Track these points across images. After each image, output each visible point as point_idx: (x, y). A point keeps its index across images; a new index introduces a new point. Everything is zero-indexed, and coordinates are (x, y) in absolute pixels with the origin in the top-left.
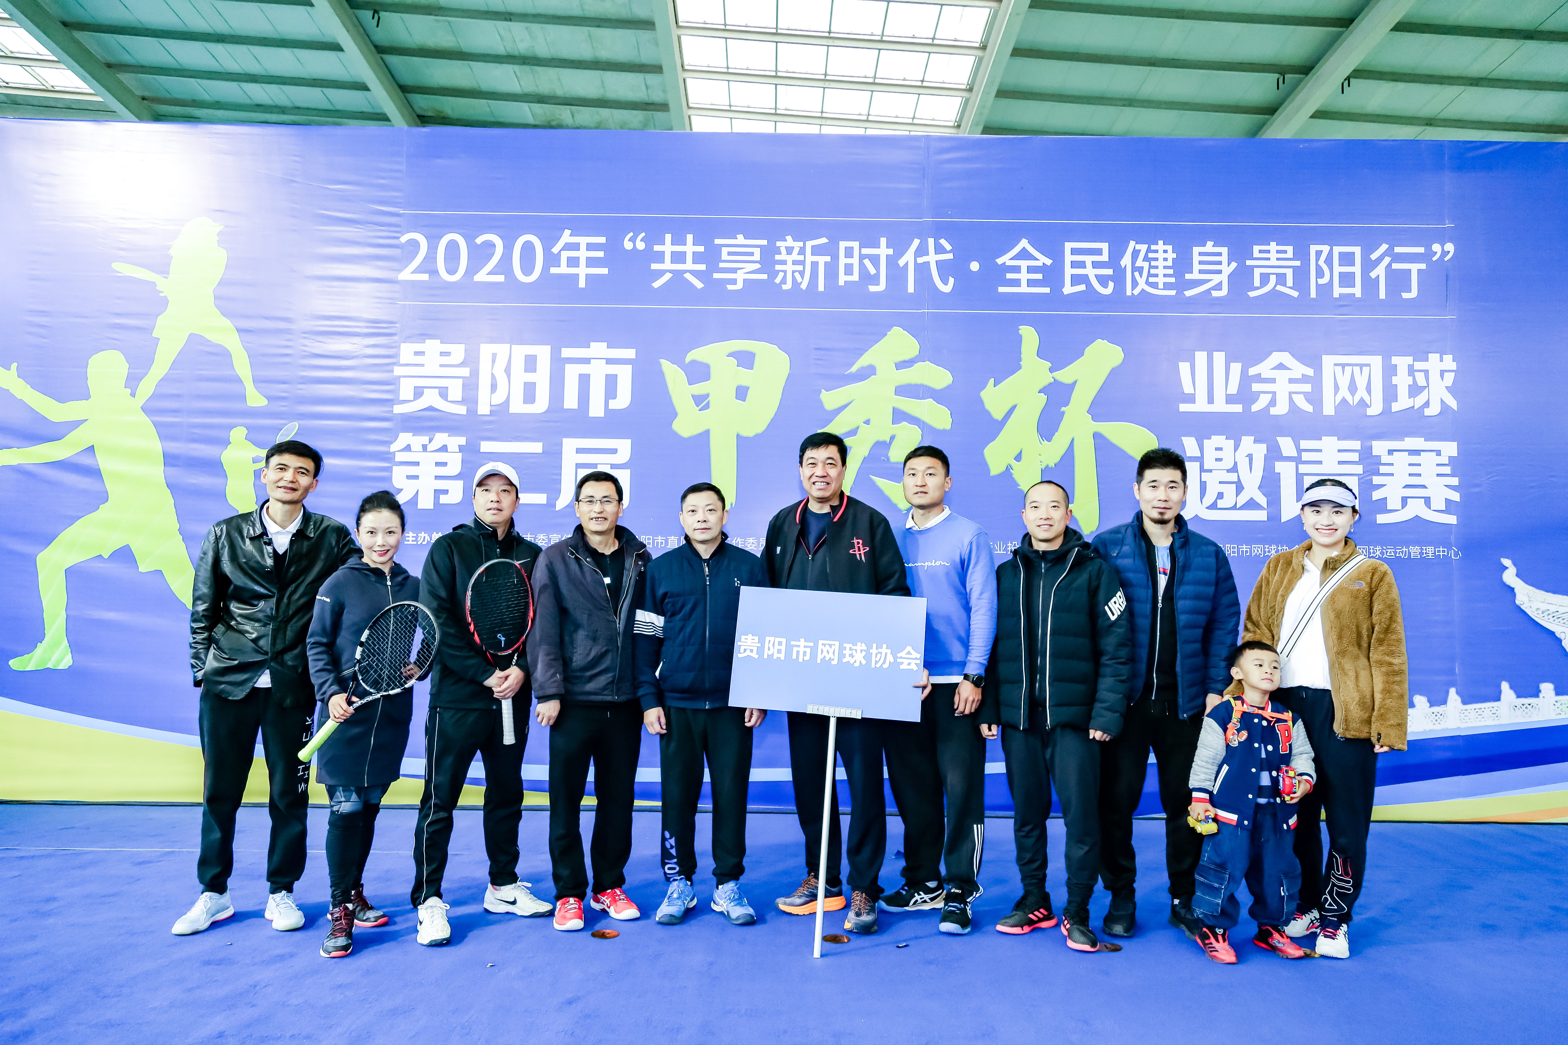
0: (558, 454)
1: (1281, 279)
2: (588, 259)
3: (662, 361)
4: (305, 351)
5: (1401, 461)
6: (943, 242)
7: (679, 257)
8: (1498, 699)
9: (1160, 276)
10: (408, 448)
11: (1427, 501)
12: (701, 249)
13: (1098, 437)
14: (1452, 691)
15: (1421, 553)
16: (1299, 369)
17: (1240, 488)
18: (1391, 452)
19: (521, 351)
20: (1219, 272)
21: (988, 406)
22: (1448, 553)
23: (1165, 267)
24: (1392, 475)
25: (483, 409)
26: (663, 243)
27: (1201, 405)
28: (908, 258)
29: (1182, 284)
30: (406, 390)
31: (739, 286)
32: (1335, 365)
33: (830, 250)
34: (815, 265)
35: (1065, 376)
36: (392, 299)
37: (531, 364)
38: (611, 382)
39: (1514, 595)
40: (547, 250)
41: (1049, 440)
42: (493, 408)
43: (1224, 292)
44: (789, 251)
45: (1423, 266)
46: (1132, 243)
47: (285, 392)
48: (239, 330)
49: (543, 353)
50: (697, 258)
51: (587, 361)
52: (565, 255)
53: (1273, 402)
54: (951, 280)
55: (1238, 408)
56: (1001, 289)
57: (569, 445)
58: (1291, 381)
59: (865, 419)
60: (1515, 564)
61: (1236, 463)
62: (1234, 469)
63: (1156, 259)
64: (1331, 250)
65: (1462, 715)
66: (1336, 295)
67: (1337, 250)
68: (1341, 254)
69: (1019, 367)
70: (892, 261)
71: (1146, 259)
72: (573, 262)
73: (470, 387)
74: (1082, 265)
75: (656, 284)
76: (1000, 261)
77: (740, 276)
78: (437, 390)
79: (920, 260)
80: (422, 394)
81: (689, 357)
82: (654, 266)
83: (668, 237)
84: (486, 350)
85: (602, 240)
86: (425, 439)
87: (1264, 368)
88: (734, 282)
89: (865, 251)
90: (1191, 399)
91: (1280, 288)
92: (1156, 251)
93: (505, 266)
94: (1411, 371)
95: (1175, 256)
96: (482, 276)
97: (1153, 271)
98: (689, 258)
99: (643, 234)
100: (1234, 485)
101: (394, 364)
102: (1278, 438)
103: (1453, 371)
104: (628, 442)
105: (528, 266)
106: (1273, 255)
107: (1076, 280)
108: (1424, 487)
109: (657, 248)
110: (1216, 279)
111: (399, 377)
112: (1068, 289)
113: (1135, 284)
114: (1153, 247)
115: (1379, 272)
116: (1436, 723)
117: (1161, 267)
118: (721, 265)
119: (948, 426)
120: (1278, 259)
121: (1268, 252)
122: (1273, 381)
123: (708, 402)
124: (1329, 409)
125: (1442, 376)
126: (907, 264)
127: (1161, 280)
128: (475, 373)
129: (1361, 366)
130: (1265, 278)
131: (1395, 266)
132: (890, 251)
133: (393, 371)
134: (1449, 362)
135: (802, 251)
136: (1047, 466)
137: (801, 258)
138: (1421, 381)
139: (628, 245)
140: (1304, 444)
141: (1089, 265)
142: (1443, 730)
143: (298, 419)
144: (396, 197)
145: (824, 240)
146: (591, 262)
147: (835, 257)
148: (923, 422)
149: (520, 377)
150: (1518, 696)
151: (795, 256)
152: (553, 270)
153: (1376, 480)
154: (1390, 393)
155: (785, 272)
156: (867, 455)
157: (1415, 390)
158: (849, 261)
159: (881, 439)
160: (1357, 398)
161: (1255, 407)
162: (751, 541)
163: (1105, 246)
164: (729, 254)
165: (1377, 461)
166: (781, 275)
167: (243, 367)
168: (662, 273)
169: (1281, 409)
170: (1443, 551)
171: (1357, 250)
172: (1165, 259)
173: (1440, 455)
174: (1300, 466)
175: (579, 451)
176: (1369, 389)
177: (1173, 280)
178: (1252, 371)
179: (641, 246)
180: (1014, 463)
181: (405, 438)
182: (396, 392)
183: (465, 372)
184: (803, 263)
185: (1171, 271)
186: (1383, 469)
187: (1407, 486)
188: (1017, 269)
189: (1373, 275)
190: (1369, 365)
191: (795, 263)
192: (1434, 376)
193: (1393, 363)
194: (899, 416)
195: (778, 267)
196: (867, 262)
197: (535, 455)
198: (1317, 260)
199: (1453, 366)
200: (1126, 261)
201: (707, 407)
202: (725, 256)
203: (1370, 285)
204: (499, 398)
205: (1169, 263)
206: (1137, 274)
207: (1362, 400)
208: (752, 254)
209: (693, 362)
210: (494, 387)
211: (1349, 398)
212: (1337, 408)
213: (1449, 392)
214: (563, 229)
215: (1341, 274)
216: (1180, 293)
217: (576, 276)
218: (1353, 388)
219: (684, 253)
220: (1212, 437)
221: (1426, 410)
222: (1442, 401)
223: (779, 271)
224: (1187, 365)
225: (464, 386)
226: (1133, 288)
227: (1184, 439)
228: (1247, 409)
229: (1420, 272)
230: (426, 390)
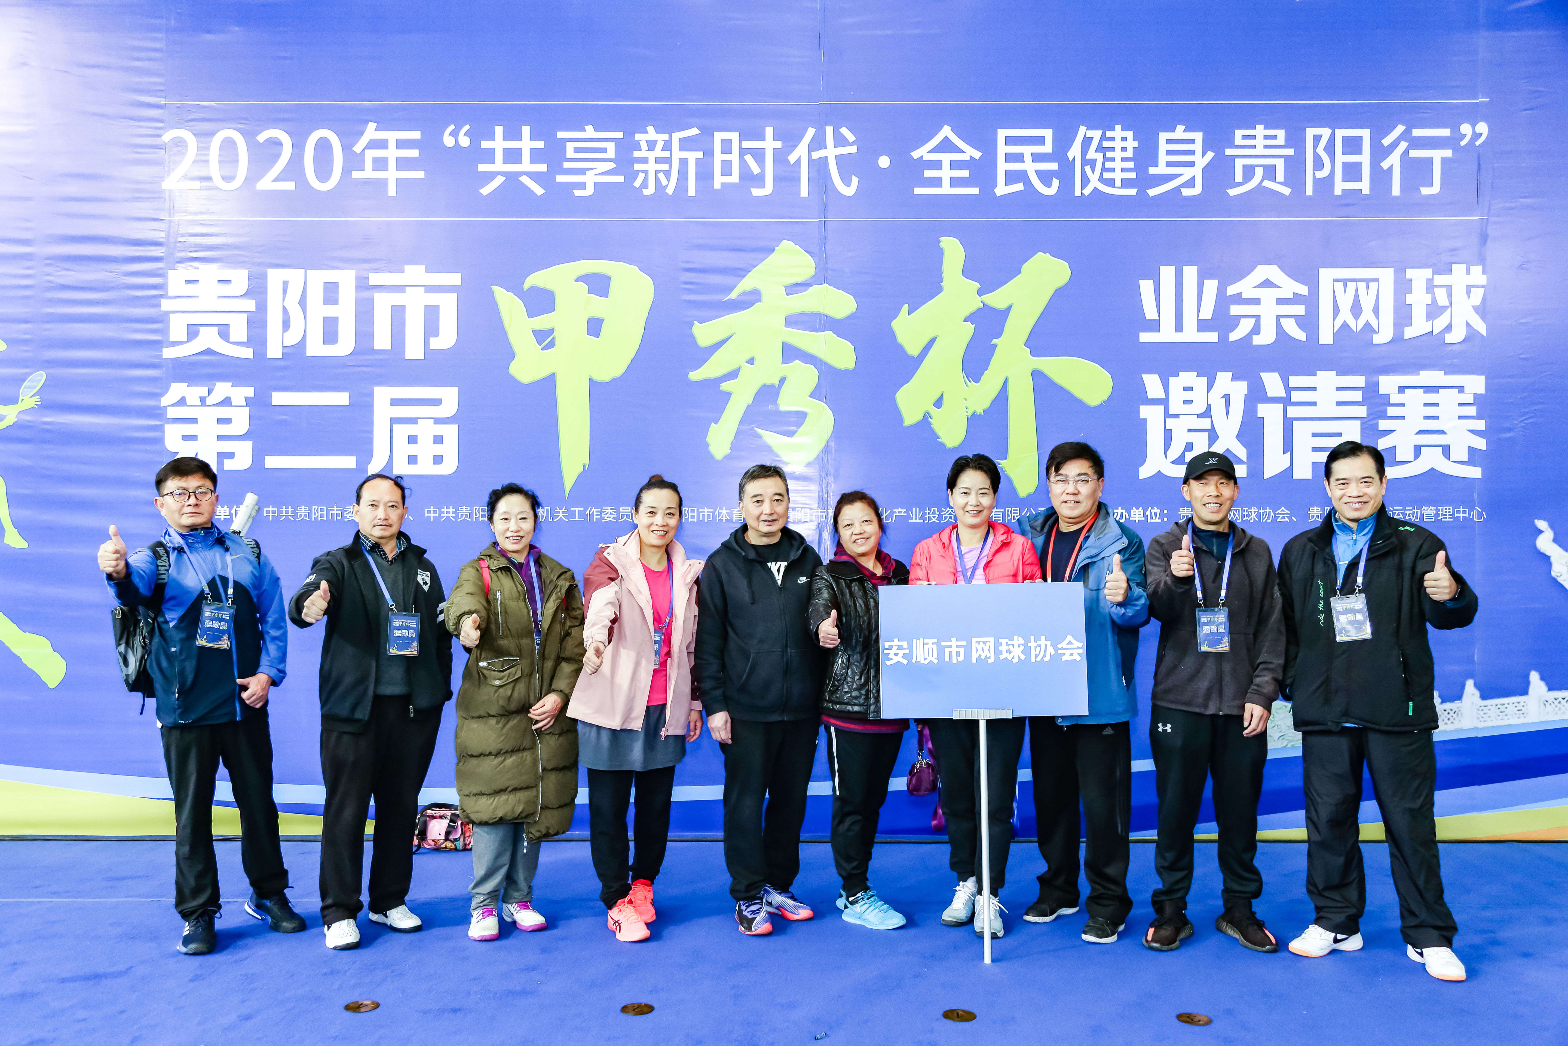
0: (368, 407)
1: (1269, 173)
2: (398, 159)
3: (496, 289)
4: (50, 282)
5: (1415, 400)
6: (844, 131)
7: (513, 156)
8: (1524, 691)
9: (1118, 170)
10: (182, 402)
11: (1446, 450)
12: (540, 144)
13: (1037, 375)
14: (1470, 684)
15: (1436, 515)
16: (1290, 287)
18: (1402, 389)
19: (318, 278)
20: (1192, 164)
21: (901, 339)
22: (1469, 515)
23: (1123, 159)
24: (1403, 418)
25: (274, 351)
26: (492, 137)
27: (1166, 334)
28: (801, 152)
29: (1144, 181)
30: (177, 329)
31: (589, 191)
32: (1335, 280)
33: (703, 143)
34: (684, 163)
35: (997, 299)
37: (331, 293)
38: (432, 315)
39: (1550, 565)
40: (347, 148)
41: (977, 381)
42: (286, 350)
43: (1197, 190)
44: (651, 145)
45: (1448, 153)
47: (27, 333)
49: (346, 279)
50: (536, 156)
51: (401, 289)
53: (1256, 330)
54: (855, 180)
55: (1212, 337)
56: (918, 191)
57: (382, 395)
58: (1280, 301)
59: (748, 357)
60: (1552, 526)
61: (1209, 406)
62: (1207, 413)
63: (1113, 149)
64: (1333, 133)
65: (1480, 712)
66: (1338, 191)
67: (1340, 133)
68: (1345, 140)
69: (940, 290)
70: (780, 157)
71: (1100, 149)
72: (380, 164)
73: (257, 323)
74: (1019, 158)
75: (486, 191)
76: (916, 154)
77: (590, 179)
78: (216, 329)
79: (816, 155)
80: (197, 334)
81: (528, 283)
82: (482, 168)
83: (499, 130)
84: (275, 277)
85: (416, 135)
86: (203, 391)
87: (1245, 287)
88: (582, 186)
89: (746, 144)
90: (1154, 326)
91: (1267, 184)
92: (1113, 139)
93: (294, 170)
94: (1430, 287)
95: (1135, 144)
96: (267, 183)
97: (1108, 165)
98: (526, 156)
99: (467, 127)
100: (1207, 434)
101: (162, 296)
102: (1262, 375)
103: (1483, 286)
104: (454, 391)
105: (323, 170)
106: (1260, 142)
107: (1012, 177)
108: (1442, 432)
109: (485, 144)
110: (1187, 173)
111: (167, 313)
112: (1002, 189)
113: (1085, 181)
114: (1109, 134)
115: (1393, 161)
116: (1449, 722)
117: (1118, 159)
118: (567, 165)
119: (851, 366)
120: (1266, 147)
121: (1254, 137)
122: (1257, 302)
123: (553, 339)
124: (1326, 337)
125: (1468, 293)
126: (799, 160)
127: (1118, 176)
128: (262, 307)
129: (1368, 281)
130: (1249, 172)
131: (1413, 153)
133: (159, 305)
134: (1477, 275)
135: (667, 146)
136: (974, 414)
137: (666, 154)
138: (1442, 298)
139: (449, 141)
140: (1295, 381)
141: (1028, 157)
142: (1456, 730)
144: (158, 85)
145: (695, 131)
146: (403, 164)
147: (709, 153)
148: (821, 360)
149: (318, 310)
150: (1551, 689)
151: (659, 152)
152: (356, 175)
153: (1383, 425)
154: (1403, 315)
155: (646, 172)
156: (750, 402)
157: (1434, 310)
158: (726, 157)
159: (769, 382)
160: (1361, 322)
161: (1234, 336)
162: (609, 511)
163: (1048, 134)
164: (576, 150)
165: (1385, 400)
166: (641, 176)
168: (492, 175)
169: (1266, 337)
170: (1464, 512)
171: (1365, 134)
172: (1124, 149)
173: (1463, 392)
174: (1289, 408)
175: (394, 402)
176: (1376, 311)
177: (1133, 175)
178: (1231, 290)
180: (933, 411)
181: (178, 390)
182: (165, 331)
183: (250, 305)
185: (1131, 165)
186: (1391, 411)
187: (1421, 432)
188: (938, 165)
189: (1385, 165)
190: (1377, 280)
191: (658, 160)
192: (1459, 292)
193: (1407, 277)
194: (790, 353)
195: (637, 167)
196: (749, 158)
197: (340, 408)
198: (1315, 146)
199: (1483, 280)
200: (1075, 152)
201: (551, 345)
202: (570, 154)
203: (1381, 177)
204: (293, 338)
205: (1129, 154)
206: (1088, 169)
207: (1368, 325)
208: (604, 150)
209: (534, 288)
210: (286, 324)
211: (1352, 322)
212: (1335, 335)
213: (1477, 313)
214: (366, 122)
215: (1345, 165)
216: (1142, 192)
217: (385, 182)
218: (1356, 309)
219: (519, 151)
220: (1180, 373)
221: (1447, 335)
222: (1467, 324)
223: (638, 172)
224: (1150, 283)
225: (249, 322)
226: (1083, 187)
227: (1145, 377)
228: (1224, 337)
229: (1444, 160)
230: (201, 329)
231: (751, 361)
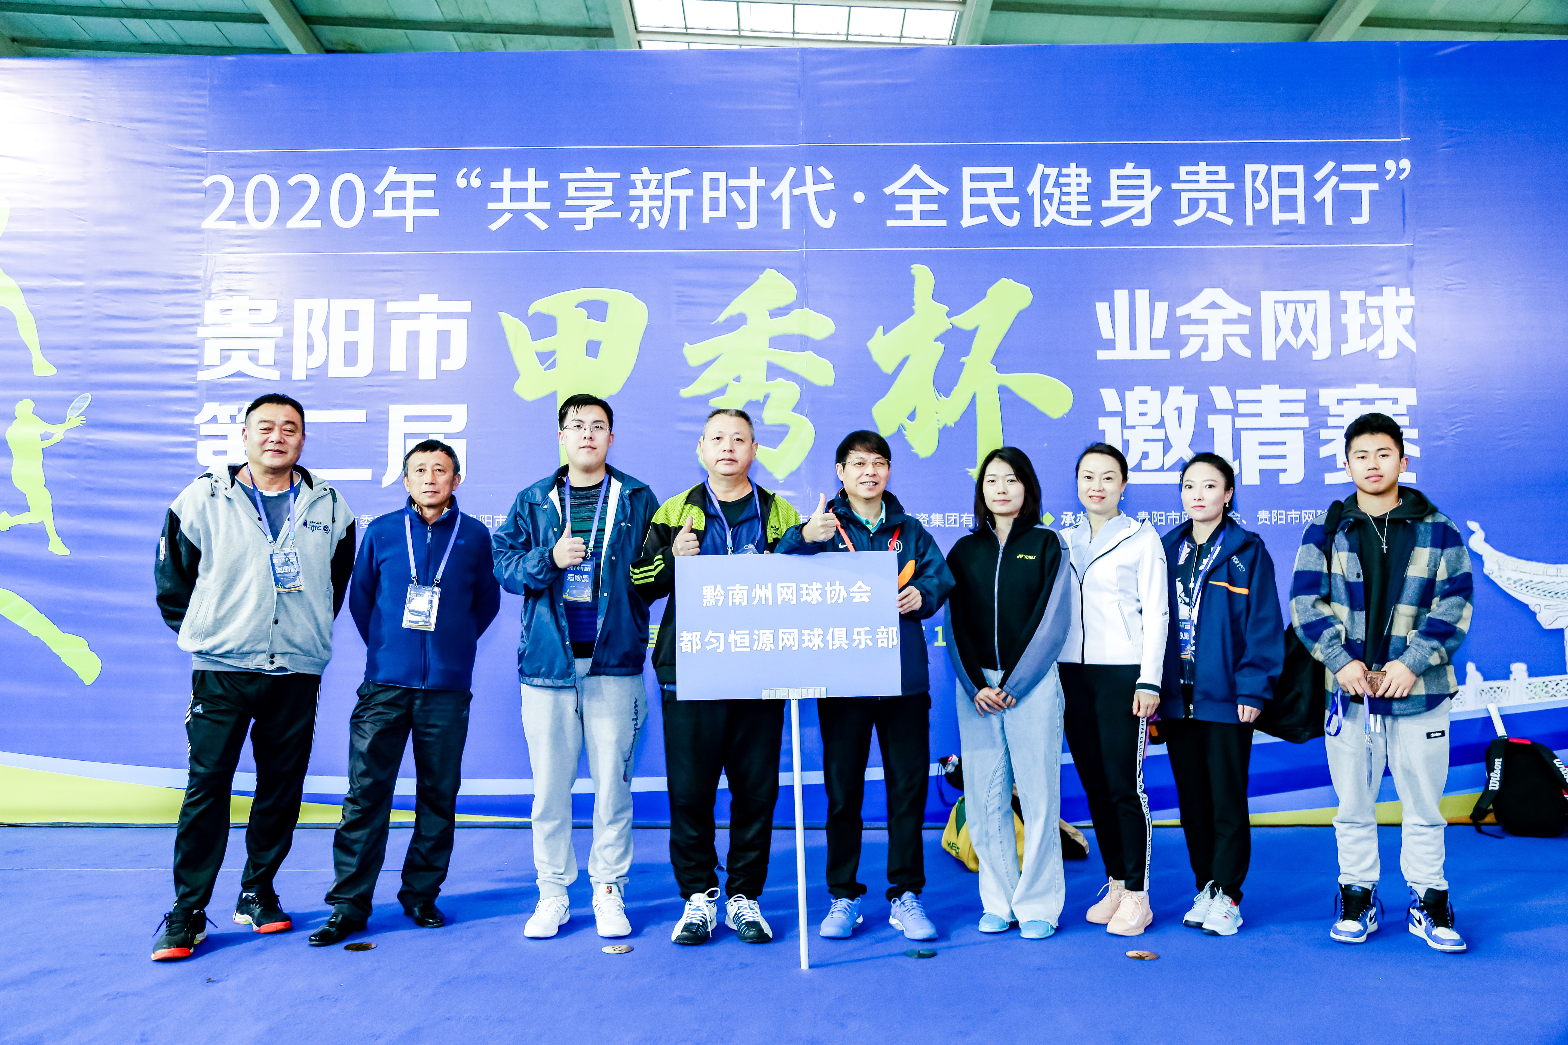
0: (384, 423)
1: (1212, 204)
2: (415, 199)
3: (503, 315)
4: (98, 312)
7: (519, 195)
9: (1074, 203)
10: (214, 420)
12: (545, 184)
13: (1003, 390)
16: (1235, 308)
17: (1167, 446)
18: (1340, 401)
19: (339, 307)
20: (1141, 198)
21: (877, 357)
23: (1078, 194)
25: (299, 373)
26: (501, 179)
27: (1122, 352)
28: (782, 189)
29: (1098, 213)
30: (211, 355)
31: (589, 226)
32: (1276, 302)
33: (692, 182)
34: (675, 200)
35: (964, 321)
36: (194, 250)
37: (352, 320)
38: (443, 339)
39: (1482, 563)
40: (369, 190)
41: (947, 395)
42: (310, 372)
43: (1147, 221)
44: (646, 184)
45: (1375, 186)
46: (1040, 167)
47: (76, 359)
48: (25, 291)
49: (366, 308)
50: (540, 195)
51: (416, 316)
52: (390, 195)
53: (1205, 347)
54: (832, 214)
55: (1164, 354)
56: (890, 223)
57: (397, 412)
58: (1226, 322)
59: (735, 375)
60: (1482, 527)
61: (1162, 418)
62: (1161, 425)
63: (1068, 185)
64: (1270, 169)
66: (1276, 222)
67: (1276, 169)
68: (1280, 175)
69: (912, 312)
70: (764, 194)
71: (1057, 184)
72: (399, 203)
73: (284, 349)
74: (983, 193)
75: (494, 227)
76: (888, 191)
77: (590, 215)
78: (247, 353)
79: (796, 192)
80: (228, 358)
81: (533, 309)
82: (491, 206)
83: (507, 172)
84: (301, 306)
85: (432, 177)
86: (233, 410)
87: (1194, 308)
88: (582, 221)
89: (733, 183)
90: (1110, 345)
91: (1211, 215)
92: (1068, 175)
93: (321, 210)
94: (1364, 308)
95: (1089, 180)
96: (296, 222)
97: (1065, 199)
98: (531, 195)
99: (479, 170)
100: (1161, 443)
101: (198, 324)
102: (1212, 388)
103: (1412, 307)
104: (463, 408)
105: (347, 209)
106: (1203, 177)
107: (977, 210)
109: (494, 185)
110: (1137, 206)
111: (203, 339)
112: (967, 221)
113: (1044, 213)
114: (1065, 171)
115: (1325, 194)
117: (1074, 194)
118: (568, 203)
119: (830, 382)
120: (1208, 182)
121: (1197, 173)
122: (1204, 322)
123: (555, 360)
124: (1269, 354)
125: (1399, 313)
126: (781, 196)
127: (1074, 209)
128: (288, 334)
129: (1306, 303)
130: (1194, 204)
131: (1344, 187)
132: (762, 183)
133: (196, 333)
134: (1406, 296)
135: (660, 185)
136: (945, 427)
137: (659, 192)
138: (1374, 319)
139: (461, 183)
140: (1241, 394)
141: (991, 192)
143: (91, 390)
144: (200, 135)
145: (685, 171)
146: (419, 203)
147: (699, 191)
148: (802, 378)
149: (340, 335)
150: (1486, 679)
151: (652, 190)
152: (377, 213)
154: (1339, 334)
155: (641, 208)
157: (1367, 330)
158: (714, 194)
159: (754, 398)
160: (1301, 340)
161: (1185, 353)
163: (1009, 171)
164: (577, 189)
165: (1325, 412)
166: (637, 212)
167: (29, 333)
168: (501, 213)
169: (1214, 354)
171: (1299, 170)
172: (1079, 185)
173: (1397, 403)
174: (1236, 419)
175: (408, 419)
176: (1314, 329)
178: (1181, 311)
179: (476, 183)
180: (907, 423)
181: (210, 409)
182: (200, 356)
183: (278, 331)
184: (661, 198)
185: (1085, 198)
186: (1332, 421)
188: (908, 200)
189: (1318, 197)
190: (1315, 302)
191: (652, 198)
192: (1390, 312)
193: (1342, 299)
194: (774, 371)
195: (633, 204)
196: (735, 195)
197: (359, 425)
198: (1254, 181)
199: (1411, 301)
200: (1033, 188)
201: (553, 365)
202: (572, 192)
203: (1315, 209)
204: (316, 361)
205: (1084, 189)
206: (1046, 202)
207: (1307, 342)
208: (603, 189)
209: (537, 315)
210: (310, 348)
211: (1292, 340)
212: (1278, 352)
213: (1407, 331)
214: (387, 166)
215: (1281, 198)
216: (1096, 223)
217: (403, 219)
218: (1296, 329)
219: (525, 190)
220: (1136, 388)
221: (1380, 352)
222: (1399, 341)
223: (634, 208)
224: (1105, 305)
225: (276, 347)
226: (1042, 219)
227: (1103, 391)
228: (1175, 355)
229: (1371, 193)
230: (233, 353)
231: (737, 379)
